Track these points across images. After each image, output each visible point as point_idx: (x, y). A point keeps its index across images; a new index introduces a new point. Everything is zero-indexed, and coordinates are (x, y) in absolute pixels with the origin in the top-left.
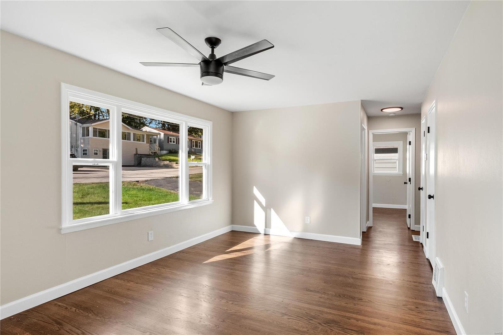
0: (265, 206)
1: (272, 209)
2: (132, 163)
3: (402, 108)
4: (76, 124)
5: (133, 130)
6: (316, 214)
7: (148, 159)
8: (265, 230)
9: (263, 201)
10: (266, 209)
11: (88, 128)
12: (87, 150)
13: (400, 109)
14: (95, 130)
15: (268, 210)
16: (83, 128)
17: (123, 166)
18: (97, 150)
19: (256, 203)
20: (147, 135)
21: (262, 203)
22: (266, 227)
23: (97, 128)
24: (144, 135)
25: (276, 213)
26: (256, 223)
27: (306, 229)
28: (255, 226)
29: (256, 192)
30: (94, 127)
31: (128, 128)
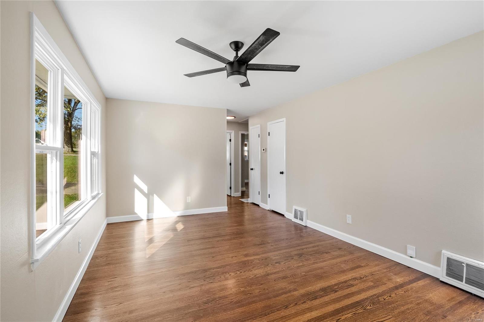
0: (147, 192)
1: (155, 195)
3: (235, 117)
6: (195, 192)
8: (148, 216)
9: (145, 188)
10: (148, 196)
13: (234, 118)
15: (151, 196)
19: (137, 192)
21: (144, 191)
22: (148, 212)
25: (160, 198)
26: (136, 210)
27: (187, 207)
28: (136, 214)
29: (137, 180)
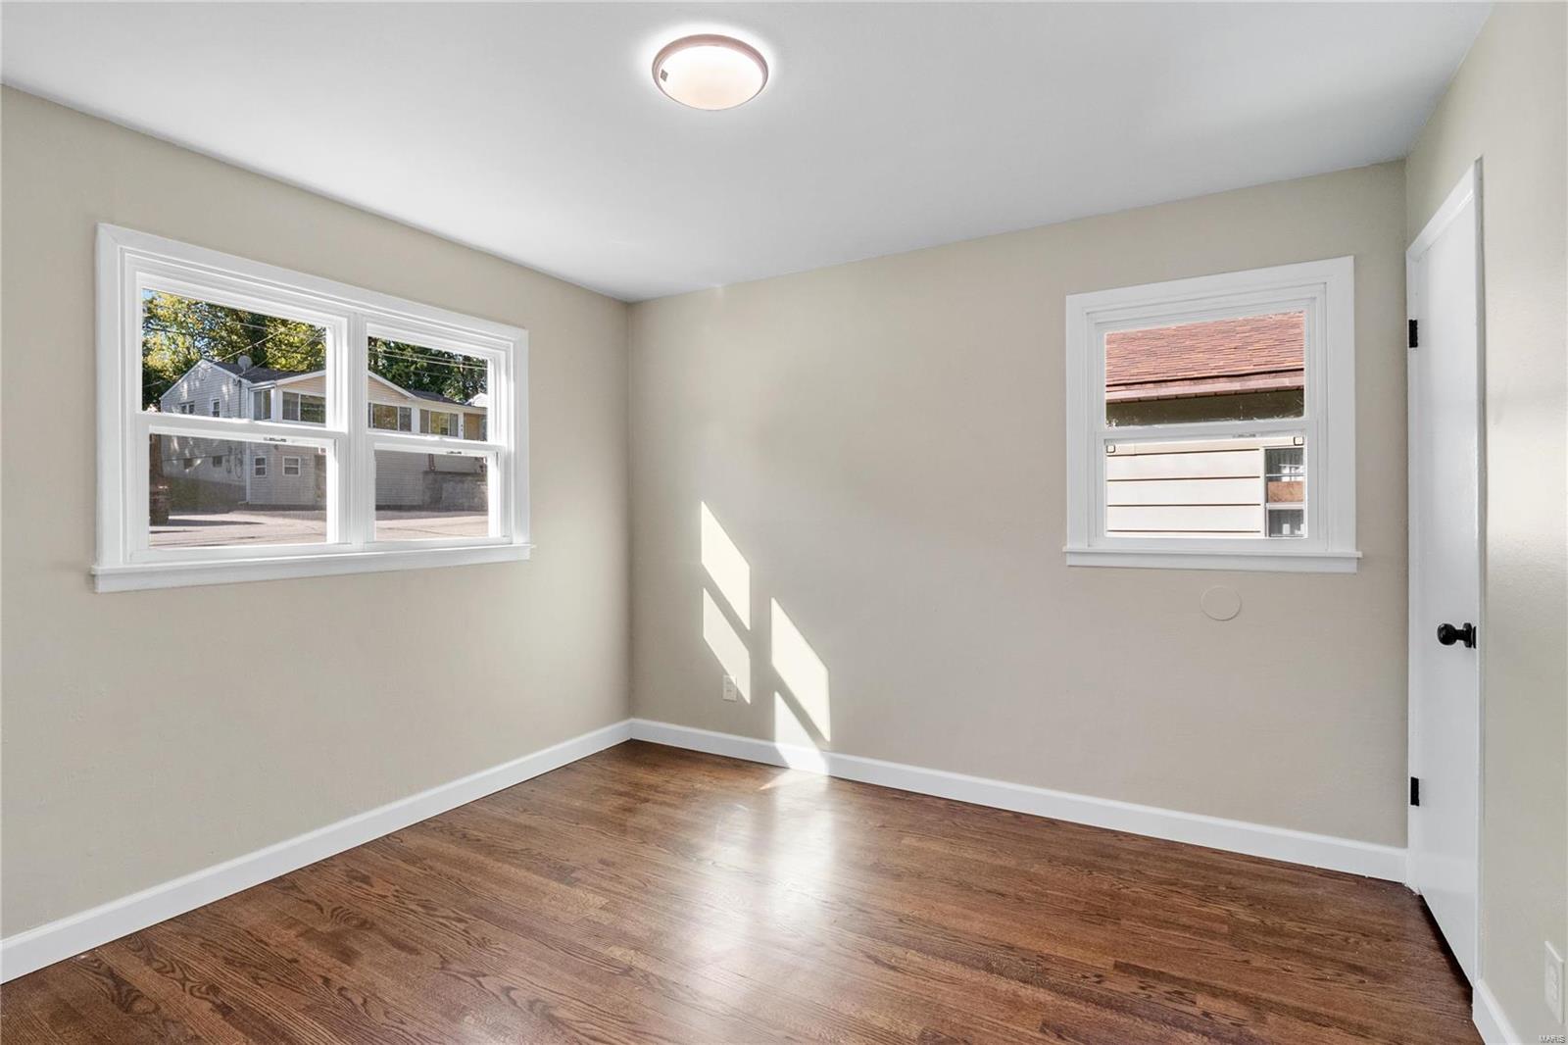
2: (417, 500)
4: (240, 381)
5: (420, 399)
7: (460, 486)
11: (267, 394)
12: (263, 459)
14: (289, 401)
16: (257, 394)
17: (379, 508)
18: (297, 460)
20: (465, 414)
23: (297, 395)
24: (457, 415)
30: (286, 390)
31: (402, 395)
